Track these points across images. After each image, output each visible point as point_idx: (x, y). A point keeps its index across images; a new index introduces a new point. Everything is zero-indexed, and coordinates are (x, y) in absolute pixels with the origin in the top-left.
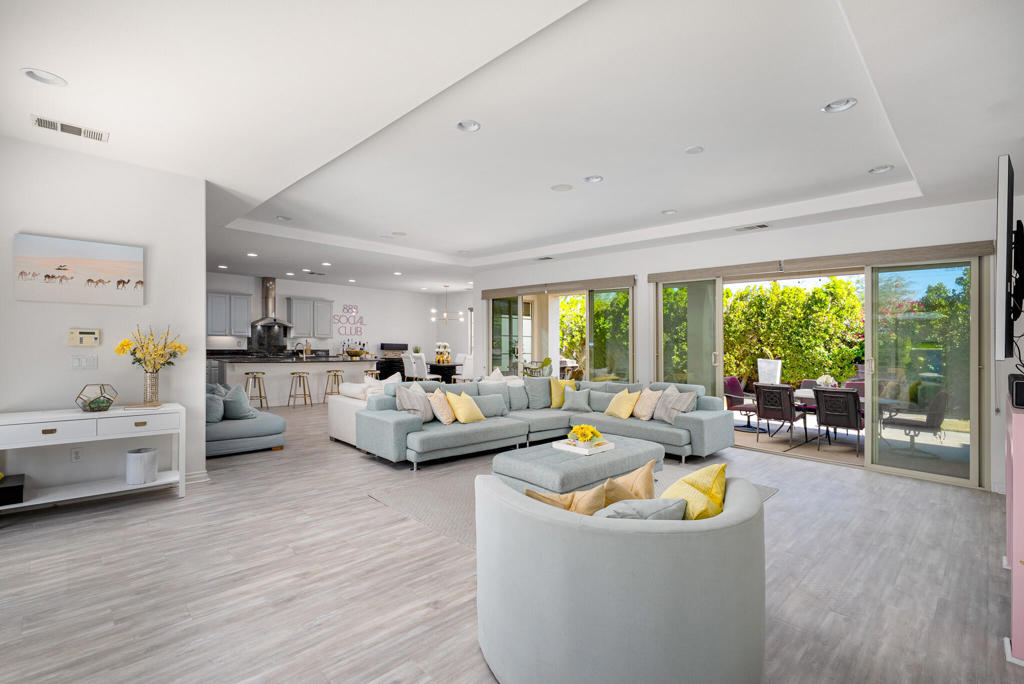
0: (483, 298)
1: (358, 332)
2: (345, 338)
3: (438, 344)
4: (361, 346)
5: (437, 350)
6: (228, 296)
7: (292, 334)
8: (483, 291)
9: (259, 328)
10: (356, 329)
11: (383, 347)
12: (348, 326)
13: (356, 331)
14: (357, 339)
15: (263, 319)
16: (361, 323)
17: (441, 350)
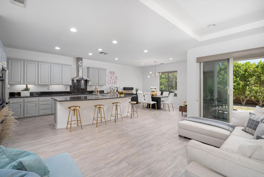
0: (197, 62)
1: (115, 82)
2: (111, 85)
3: (152, 87)
4: (117, 89)
5: (152, 90)
6: (61, 66)
7: (90, 83)
8: (197, 58)
9: (75, 81)
10: (114, 81)
11: (125, 89)
12: (111, 80)
13: (114, 82)
14: (115, 86)
15: (77, 77)
16: (116, 79)
17: (154, 90)
